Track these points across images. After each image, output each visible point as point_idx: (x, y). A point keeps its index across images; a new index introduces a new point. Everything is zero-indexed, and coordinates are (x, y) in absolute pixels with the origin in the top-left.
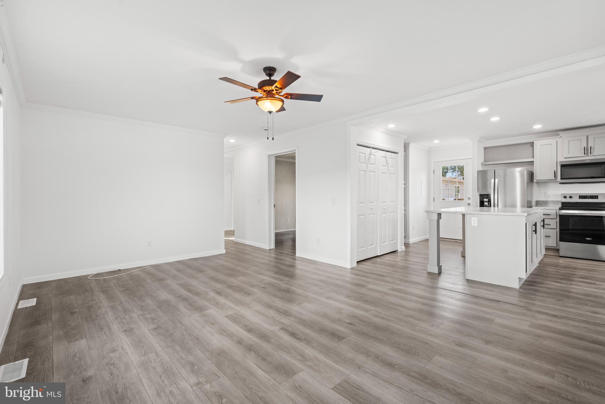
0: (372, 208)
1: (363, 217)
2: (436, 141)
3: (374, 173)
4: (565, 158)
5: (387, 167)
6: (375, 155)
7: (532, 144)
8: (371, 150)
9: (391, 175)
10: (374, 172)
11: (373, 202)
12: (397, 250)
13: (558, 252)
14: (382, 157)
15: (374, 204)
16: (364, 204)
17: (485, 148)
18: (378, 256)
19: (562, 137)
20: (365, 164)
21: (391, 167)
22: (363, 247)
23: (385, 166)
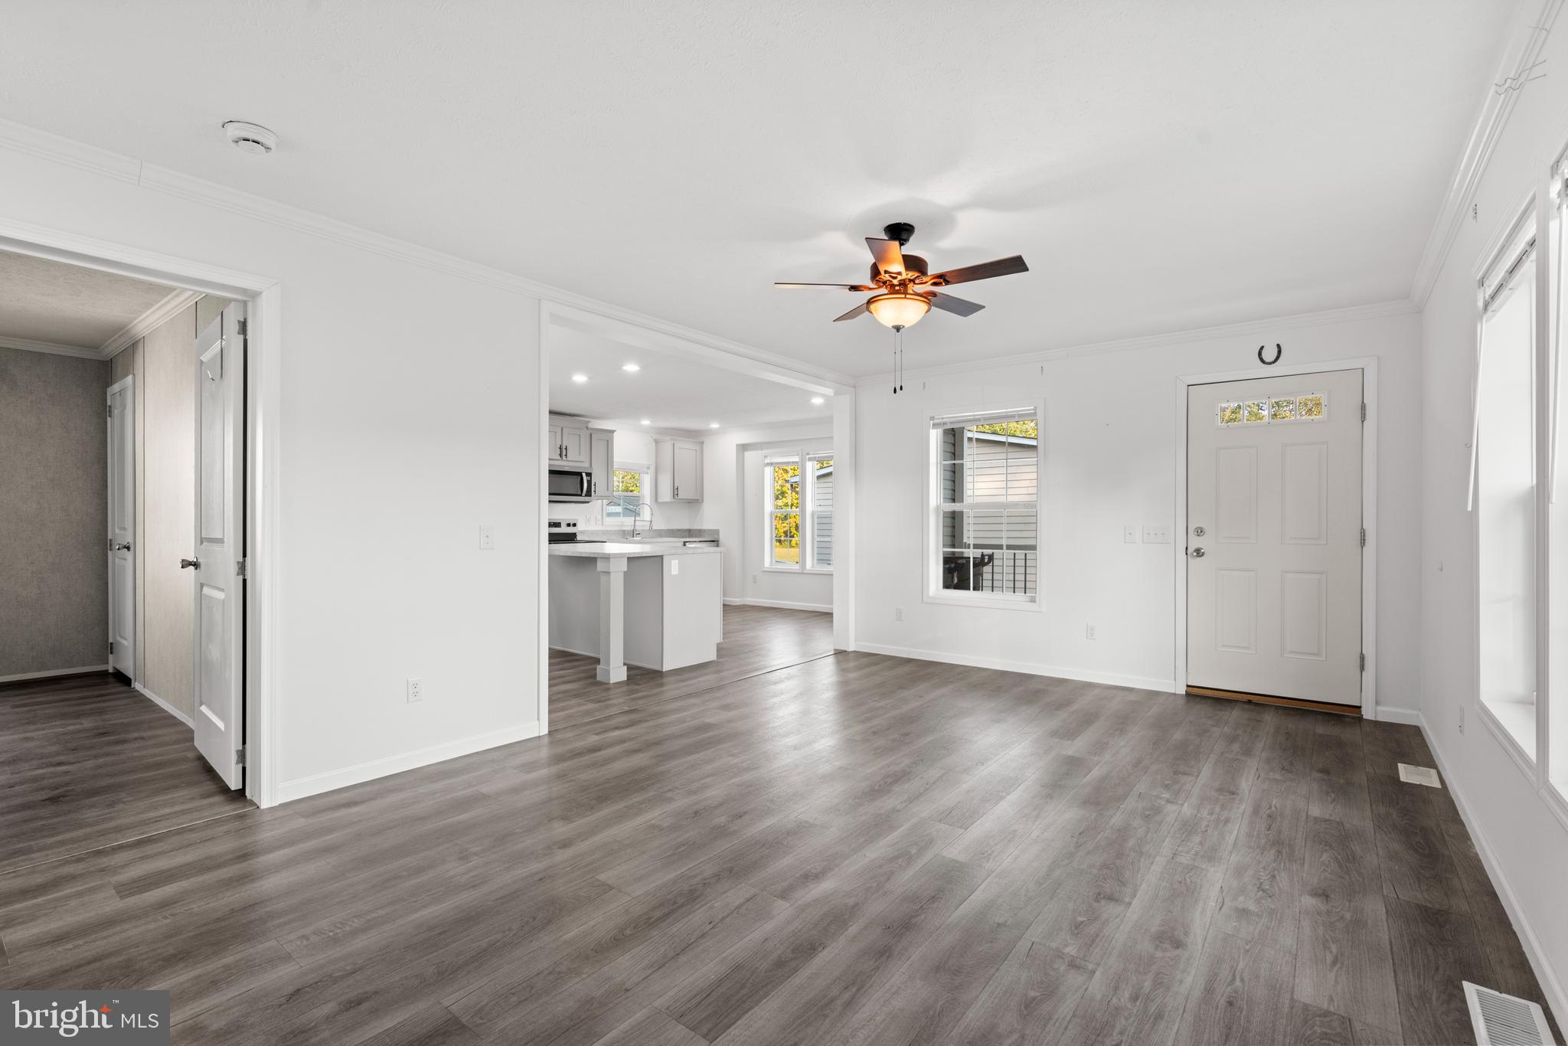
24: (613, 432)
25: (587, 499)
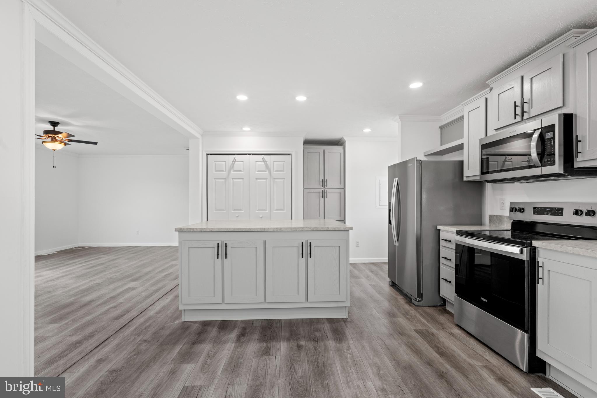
0: (238, 215)
3: (241, 180)
4: (494, 130)
6: (244, 161)
8: (235, 157)
10: (243, 179)
11: (241, 210)
14: (257, 162)
15: (243, 211)
16: (225, 212)
19: (492, 88)
20: (226, 172)
21: (276, 171)
23: (265, 171)
25: (546, 170)
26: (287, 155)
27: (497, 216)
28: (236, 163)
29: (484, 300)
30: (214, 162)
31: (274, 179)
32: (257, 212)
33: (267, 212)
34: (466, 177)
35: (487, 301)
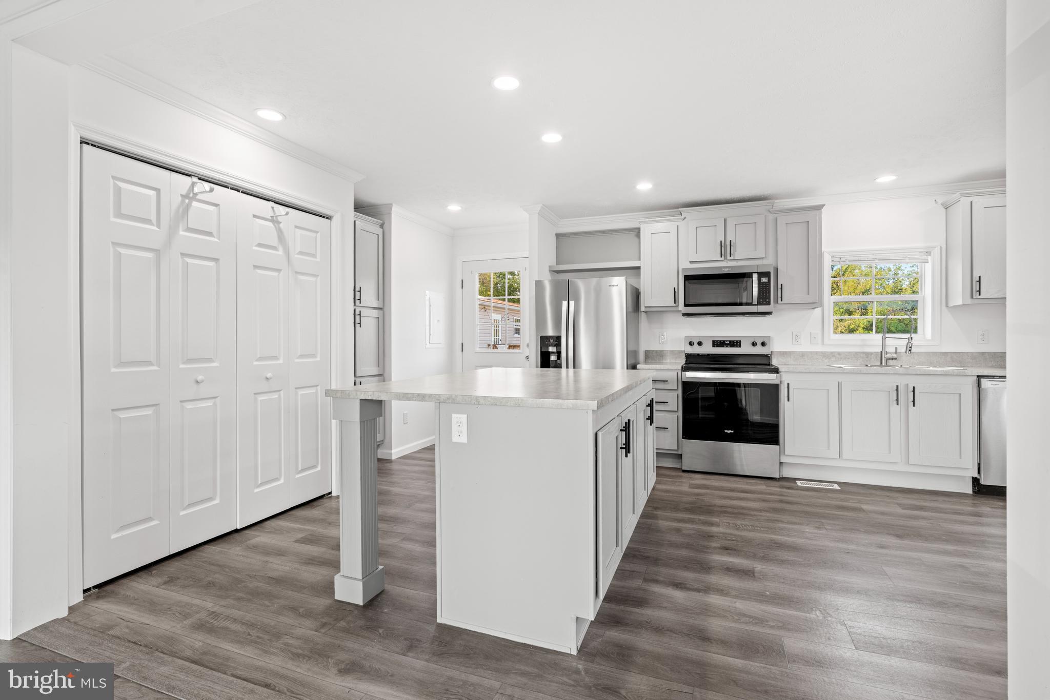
0: (200, 378)
1: (149, 412)
2: (454, 208)
3: (211, 264)
4: (690, 262)
5: (280, 252)
6: (217, 205)
7: (637, 232)
8: (193, 184)
9: (301, 277)
10: (216, 260)
11: (210, 360)
12: (330, 493)
13: (681, 460)
14: (255, 216)
15: (214, 364)
16: (155, 368)
17: (558, 236)
18: (236, 531)
19: (685, 218)
20: (158, 226)
21: (301, 253)
22: (149, 519)
23: (274, 248)
24: (819, 208)
25: (763, 308)
26: (321, 216)
27: (656, 351)
28: (195, 204)
29: (729, 432)
30: (111, 180)
31: (296, 272)
32: (256, 363)
33: (281, 361)
34: (645, 307)
35: (733, 432)
